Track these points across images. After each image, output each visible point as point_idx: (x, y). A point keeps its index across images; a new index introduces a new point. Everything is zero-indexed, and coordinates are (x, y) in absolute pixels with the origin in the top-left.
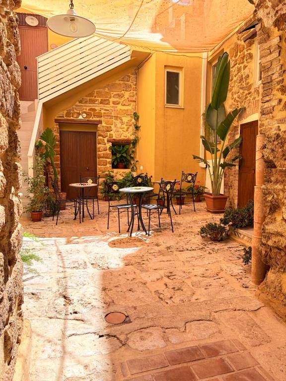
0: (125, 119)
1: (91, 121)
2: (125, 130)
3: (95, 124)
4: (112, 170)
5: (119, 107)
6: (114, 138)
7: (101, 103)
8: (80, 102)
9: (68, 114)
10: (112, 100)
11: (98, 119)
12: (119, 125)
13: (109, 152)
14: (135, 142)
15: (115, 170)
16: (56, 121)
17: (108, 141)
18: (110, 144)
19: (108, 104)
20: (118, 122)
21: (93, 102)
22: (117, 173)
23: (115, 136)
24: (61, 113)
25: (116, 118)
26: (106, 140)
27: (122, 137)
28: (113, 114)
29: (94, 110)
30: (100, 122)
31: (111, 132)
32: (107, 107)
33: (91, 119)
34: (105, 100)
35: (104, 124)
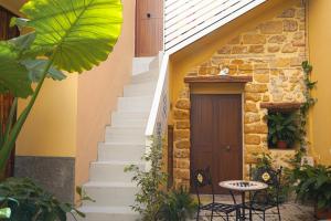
0: (289, 73)
1: (236, 78)
2: (288, 89)
3: (242, 83)
4: (268, 151)
5: (279, 55)
6: (271, 101)
7: (251, 51)
8: (220, 52)
9: (203, 70)
10: (266, 46)
11: (246, 75)
12: (279, 82)
13: (262, 123)
14: (305, 108)
15: (274, 152)
16: (186, 80)
17: (262, 107)
18: (265, 111)
19: (262, 51)
20: (277, 78)
21: (239, 50)
22: (277, 156)
23: (273, 99)
24: (192, 69)
25: (274, 71)
26: (258, 105)
27: (285, 100)
28: (269, 67)
29: (241, 62)
30: (250, 79)
31: (267, 93)
32: (261, 57)
33: (235, 75)
34: (257, 47)
35: (255, 82)
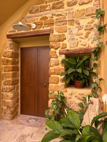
0: (84, 22)
1: (41, 31)
2: (83, 36)
4: (65, 90)
5: (77, 7)
6: (68, 48)
7: (54, 8)
8: (31, 12)
10: (66, 1)
11: (49, 28)
12: (75, 31)
13: (61, 67)
14: (98, 52)
15: (70, 90)
16: (8, 36)
17: (61, 53)
18: (63, 57)
19: (62, 7)
20: (74, 29)
22: (72, 94)
23: (70, 45)
25: (72, 22)
26: (58, 51)
27: (80, 46)
28: (67, 19)
29: (46, 18)
30: (52, 31)
31: (65, 42)
32: (61, 12)
33: (42, 29)
34: (58, 3)
35: (55, 33)
